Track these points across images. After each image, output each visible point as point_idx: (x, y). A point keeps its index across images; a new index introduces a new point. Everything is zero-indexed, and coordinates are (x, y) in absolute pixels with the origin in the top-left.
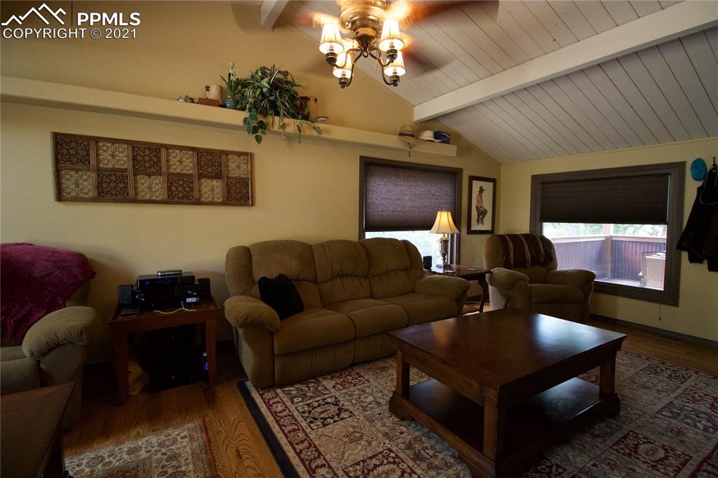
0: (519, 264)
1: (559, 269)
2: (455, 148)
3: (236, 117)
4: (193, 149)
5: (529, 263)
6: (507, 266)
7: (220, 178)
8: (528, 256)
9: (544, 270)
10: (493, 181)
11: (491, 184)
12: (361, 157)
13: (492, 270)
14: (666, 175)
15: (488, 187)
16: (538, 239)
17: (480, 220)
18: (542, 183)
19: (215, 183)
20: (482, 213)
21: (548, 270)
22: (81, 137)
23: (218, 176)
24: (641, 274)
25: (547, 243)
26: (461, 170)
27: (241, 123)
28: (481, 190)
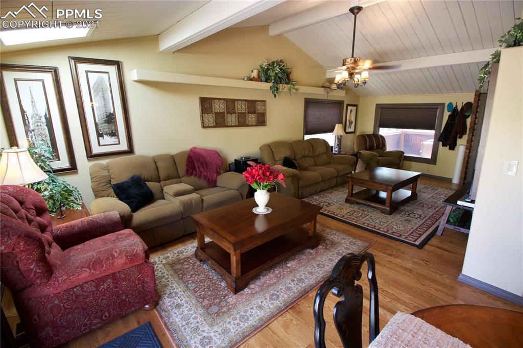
0: (371, 148)
1: (387, 150)
2: (344, 91)
3: (267, 86)
4: (246, 100)
5: (375, 148)
6: (366, 149)
7: (255, 114)
8: (375, 145)
9: (381, 151)
10: (356, 106)
11: (355, 107)
12: (305, 98)
13: (360, 151)
14: (437, 108)
15: (354, 109)
16: (379, 137)
17: (350, 127)
18: (381, 108)
19: (253, 116)
20: (351, 123)
21: (383, 151)
22: (209, 98)
23: (254, 113)
24: (421, 151)
25: (382, 138)
26: (344, 101)
27: (269, 88)
28: (351, 111)
